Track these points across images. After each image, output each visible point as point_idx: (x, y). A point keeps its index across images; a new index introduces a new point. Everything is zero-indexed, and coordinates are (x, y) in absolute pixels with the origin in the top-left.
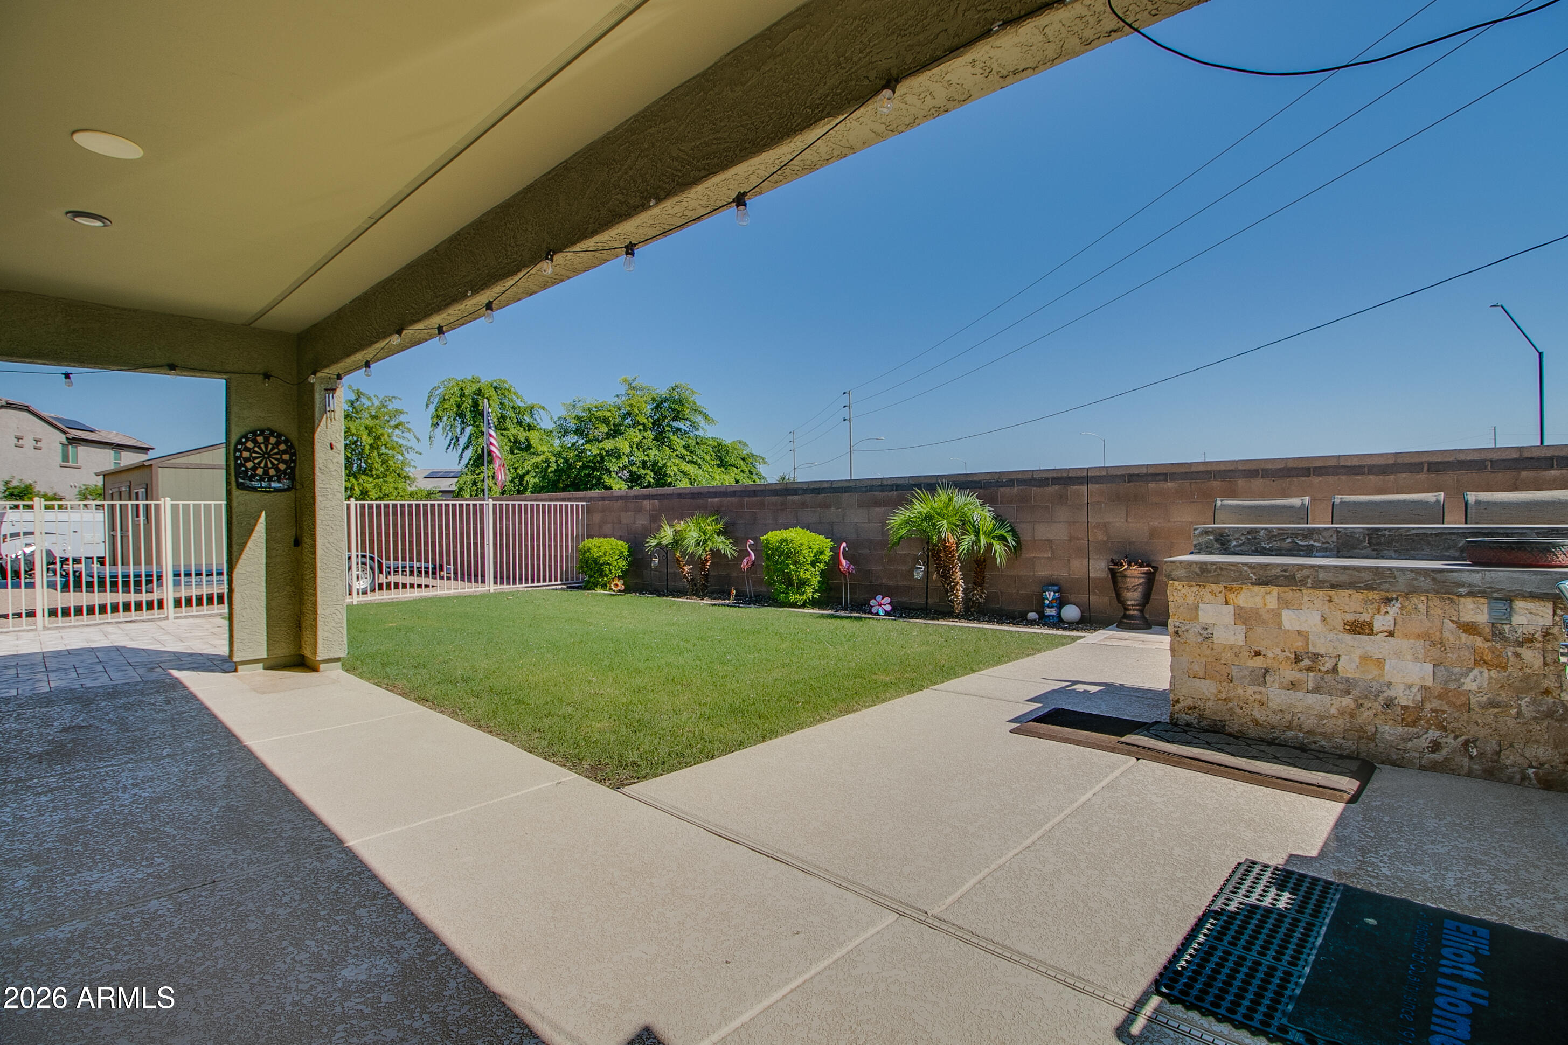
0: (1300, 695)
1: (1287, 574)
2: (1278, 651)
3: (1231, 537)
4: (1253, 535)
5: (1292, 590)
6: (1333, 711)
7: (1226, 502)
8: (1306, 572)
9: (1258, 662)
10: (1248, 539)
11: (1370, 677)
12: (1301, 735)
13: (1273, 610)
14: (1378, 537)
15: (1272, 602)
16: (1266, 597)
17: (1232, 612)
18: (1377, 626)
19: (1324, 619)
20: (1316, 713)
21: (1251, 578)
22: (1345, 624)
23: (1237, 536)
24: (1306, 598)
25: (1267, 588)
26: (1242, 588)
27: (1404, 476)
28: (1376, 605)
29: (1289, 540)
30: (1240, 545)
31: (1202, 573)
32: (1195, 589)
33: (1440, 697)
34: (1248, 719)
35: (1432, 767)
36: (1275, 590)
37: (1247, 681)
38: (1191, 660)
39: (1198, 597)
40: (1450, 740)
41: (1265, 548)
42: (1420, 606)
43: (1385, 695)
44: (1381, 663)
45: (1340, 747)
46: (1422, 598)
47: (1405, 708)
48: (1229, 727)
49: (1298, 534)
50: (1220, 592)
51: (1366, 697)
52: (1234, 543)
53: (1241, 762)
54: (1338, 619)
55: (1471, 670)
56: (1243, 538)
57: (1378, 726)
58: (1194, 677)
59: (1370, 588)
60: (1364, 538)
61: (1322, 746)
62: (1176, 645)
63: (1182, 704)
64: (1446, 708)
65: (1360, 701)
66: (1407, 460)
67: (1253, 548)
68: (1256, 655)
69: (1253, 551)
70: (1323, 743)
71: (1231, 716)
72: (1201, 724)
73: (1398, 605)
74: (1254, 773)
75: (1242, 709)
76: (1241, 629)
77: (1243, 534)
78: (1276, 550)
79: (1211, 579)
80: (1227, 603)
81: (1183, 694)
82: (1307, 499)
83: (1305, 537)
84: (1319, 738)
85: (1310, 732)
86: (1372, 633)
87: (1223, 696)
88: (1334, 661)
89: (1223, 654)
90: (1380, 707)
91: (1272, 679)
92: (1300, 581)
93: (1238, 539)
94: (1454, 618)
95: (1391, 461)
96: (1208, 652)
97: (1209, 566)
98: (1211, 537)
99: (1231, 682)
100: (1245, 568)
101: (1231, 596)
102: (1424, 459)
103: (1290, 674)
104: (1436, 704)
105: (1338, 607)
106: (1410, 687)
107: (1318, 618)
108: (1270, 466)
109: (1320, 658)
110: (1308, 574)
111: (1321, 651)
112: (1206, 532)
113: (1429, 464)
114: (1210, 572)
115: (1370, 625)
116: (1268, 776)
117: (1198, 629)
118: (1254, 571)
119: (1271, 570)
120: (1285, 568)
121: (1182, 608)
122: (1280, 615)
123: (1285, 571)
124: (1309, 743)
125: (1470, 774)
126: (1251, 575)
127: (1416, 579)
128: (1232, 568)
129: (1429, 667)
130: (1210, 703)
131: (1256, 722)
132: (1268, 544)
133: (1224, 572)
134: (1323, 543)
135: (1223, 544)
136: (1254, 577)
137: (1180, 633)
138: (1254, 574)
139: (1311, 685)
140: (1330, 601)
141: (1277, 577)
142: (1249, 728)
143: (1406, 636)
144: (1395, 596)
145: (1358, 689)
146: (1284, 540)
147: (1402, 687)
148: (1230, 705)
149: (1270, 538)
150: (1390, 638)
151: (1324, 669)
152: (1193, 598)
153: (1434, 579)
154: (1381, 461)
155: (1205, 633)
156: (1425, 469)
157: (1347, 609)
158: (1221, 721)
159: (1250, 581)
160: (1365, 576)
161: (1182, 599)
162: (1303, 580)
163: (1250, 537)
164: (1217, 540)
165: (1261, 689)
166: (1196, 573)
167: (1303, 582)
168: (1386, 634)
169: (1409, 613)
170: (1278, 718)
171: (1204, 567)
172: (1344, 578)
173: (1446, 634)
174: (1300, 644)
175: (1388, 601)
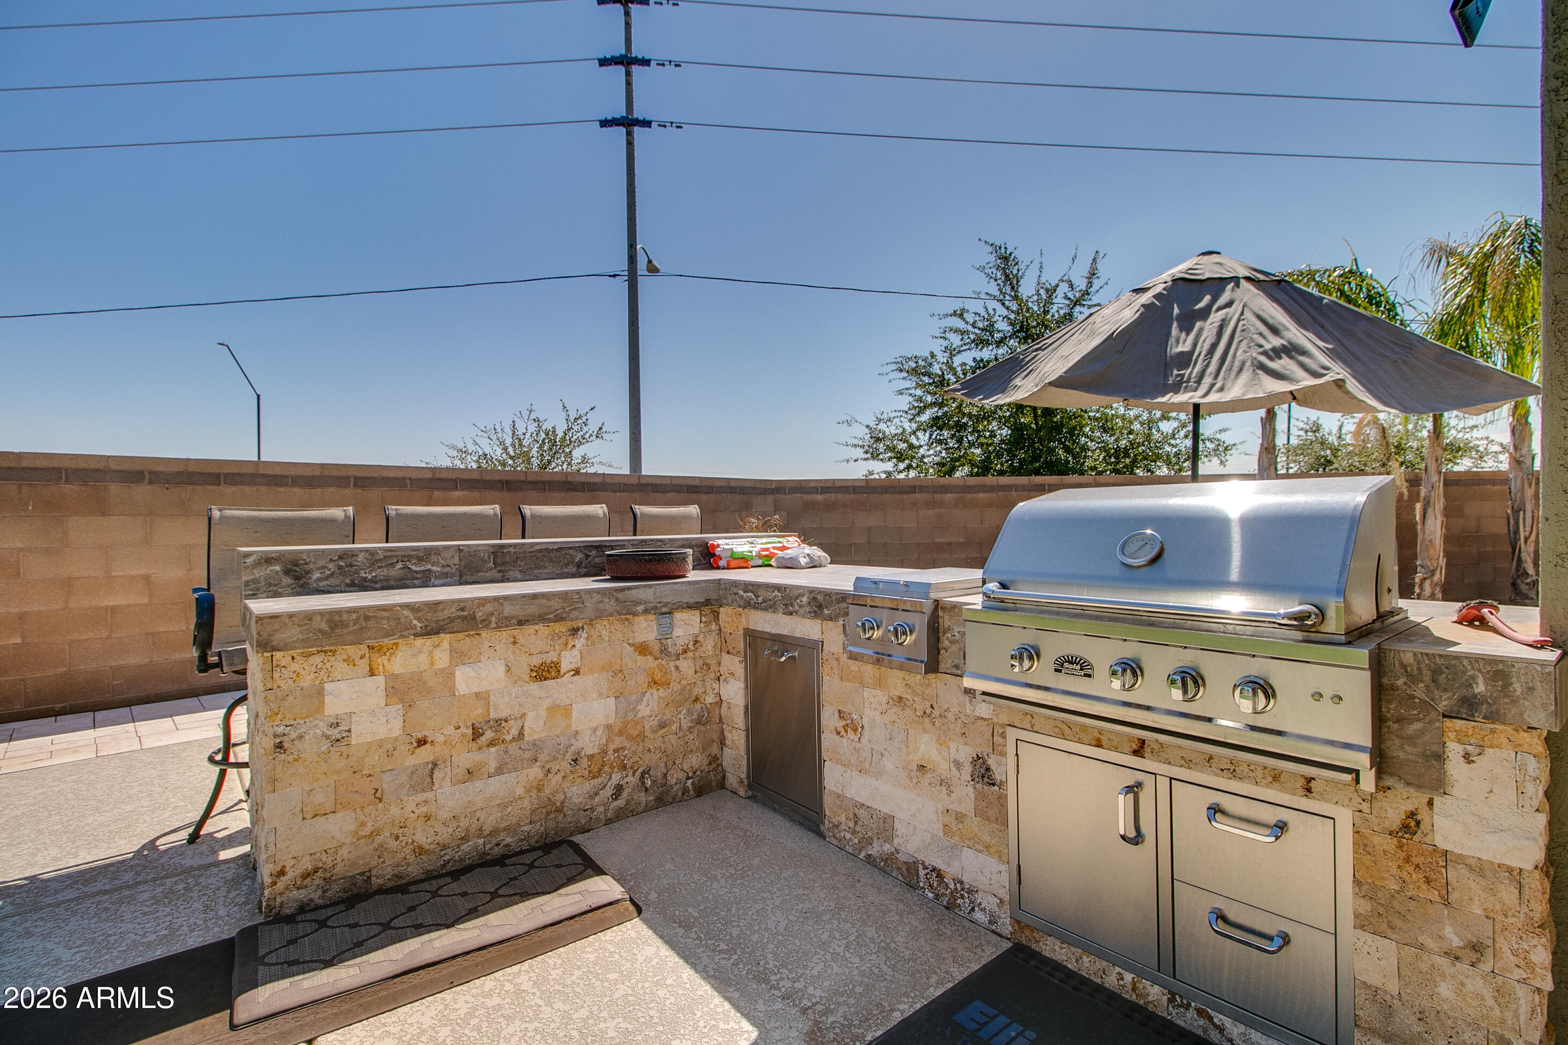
0: (479, 784)
1: (465, 613)
2: (449, 730)
3: (312, 566)
4: (348, 561)
5: (468, 636)
6: (520, 791)
7: (228, 513)
8: (489, 608)
9: (425, 754)
10: (340, 567)
11: (558, 731)
12: (481, 841)
13: (443, 669)
14: (504, 555)
15: (442, 658)
16: (435, 652)
17: (383, 686)
18: (564, 667)
19: (508, 669)
20: (499, 802)
21: (415, 627)
22: (532, 670)
23: (321, 563)
24: (487, 644)
25: (435, 639)
26: (397, 644)
27: (331, 490)
28: (563, 640)
29: (400, 565)
30: (327, 578)
31: (332, 629)
32: (317, 659)
33: (620, 733)
34: (407, 850)
35: (617, 817)
36: (446, 638)
37: (405, 791)
38: (308, 788)
39: (322, 673)
40: (630, 779)
41: (365, 579)
42: (604, 632)
43: (573, 748)
44: (567, 711)
45: (528, 836)
46: (605, 623)
47: (591, 757)
48: (378, 877)
49: (411, 556)
50: (362, 657)
51: (555, 759)
52: (317, 575)
53: (475, 932)
54: (523, 664)
55: (644, 694)
56: (331, 566)
57: (566, 790)
58: (315, 816)
59: (559, 619)
60: (489, 558)
61: (507, 846)
62: (279, 769)
63: (290, 875)
64: (627, 744)
65: (548, 766)
66: (334, 473)
67: (348, 581)
68: (419, 746)
69: (348, 585)
70: (509, 840)
71: (379, 857)
72: (329, 894)
73: (585, 635)
74: (508, 940)
75: (397, 838)
76: (396, 710)
77: (331, 560)
78: (381, 580)
79: (349, 638)
80: (372, 673)
81: (294, 854)
82: (350, 510)
83: (420, 560)
84: (502, 836)
85: (494, 832)
86: (558, 675)
87: (368, 830)
88: (519, 723)
89: (367, 760)
90: (569, 766)
91: (441, 776)
92: (481, 622)
93: (324, 567)
94: (630, 641)
95: (317, 473)
96: (341, 763)
97: (345, 617)
98: (278, 568)
99: (380, 800)
100: (406, 612)
101: (381, 661)
102: (351, 473)
103: (465, 758)
104: (618, 742)
105: (523, 649)
106: (595, 730)
107: (502, 669)
108: (161, 468)
109: (504, 724)
110: (491, 609)
111: (503, 715)
112: (268, 560)
113: (356, 478)
114: (347, 626)
115: (556, 665)
116: (528, 933)
117: (321, 727)
118: (420, 614)
119: (443, 610)
120: (462, 605)
121: (290, 699)
122: (452, 675)
123: (463, 609)
124: (491, 849)
125: (647, 809)
126: (415, 622)
127: (602, 602)
128: (385, 614)
129: (612, 701)
130: (344, 852)
131: (420, 851)
132: (370, 572)
133: (372, 623)
134: (443, 566)
135: (297, 578)
136: (419, 625)
137: (286, 745)
138: (419, 620)
139: (493, 766)
140: (515, 643)
141: (451, 620)
142: (408, 865)
143: (592, 671)
144: (580, 625)
145: (546, 752)
146: (393, 565)
147: (588, 733)
148: (379, 840)
149: (373, 564)
150: (575, 677)
151: (508, 738)
152: (313, 676)
153: (617, 599)
154: (307, 472)
155: (335, 733)
156: (352, 484)
157: (533, 651)
158: (362, 874)
159: (412, 632)
160: (556, 604)
161: (290, 682)
162: (485, 620)
163: (342, 564)
164: (287, 572)
165: (429, 795)
166: (321, 631)
167: (486, 623)
168: (573, 673)
169: (593, 644)
170: (450, 830)
171: (337, 618)
172: (532, 610)
173: (627, 660)
174: (480, 711)
175: (575, 631)
